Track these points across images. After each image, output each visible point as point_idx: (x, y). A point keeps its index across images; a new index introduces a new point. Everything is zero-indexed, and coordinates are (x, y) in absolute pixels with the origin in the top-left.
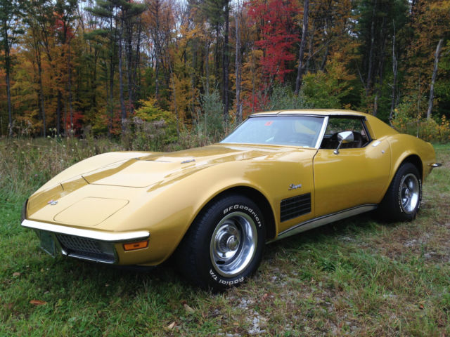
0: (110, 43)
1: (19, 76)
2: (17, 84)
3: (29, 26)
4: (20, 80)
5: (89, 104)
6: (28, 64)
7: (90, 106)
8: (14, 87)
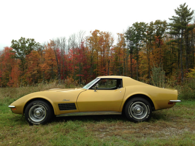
0: (178, 45)
1: (142, 62)
2: (141, 65)
3: (146, 43)
4: (143, 64)
5: (169, 71)
6: (145, 57)
7: (169, 73)
8: (140, 66)
